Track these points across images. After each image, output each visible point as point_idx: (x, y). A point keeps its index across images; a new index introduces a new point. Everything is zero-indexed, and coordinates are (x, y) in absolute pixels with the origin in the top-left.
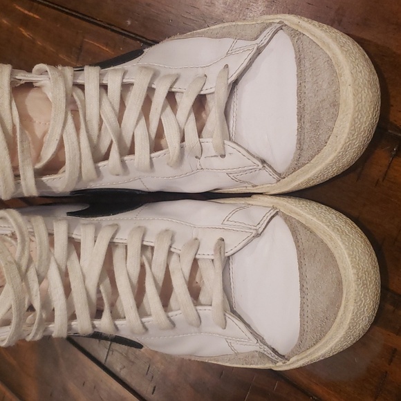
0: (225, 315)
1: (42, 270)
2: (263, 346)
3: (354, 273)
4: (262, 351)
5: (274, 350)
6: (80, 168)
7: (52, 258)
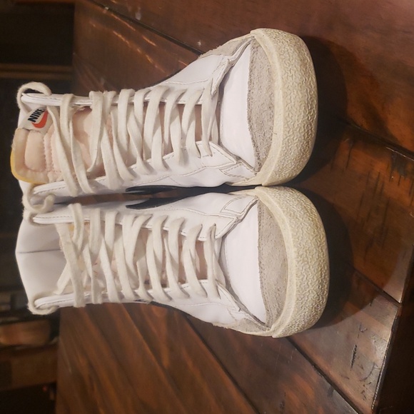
0: (217, 287)
1: (94, 249)
2: (247, 314)
3: (295, 252)
4: (247, 318)
5: (255, 318)
6: (117, 170)
7: (103, 241)
